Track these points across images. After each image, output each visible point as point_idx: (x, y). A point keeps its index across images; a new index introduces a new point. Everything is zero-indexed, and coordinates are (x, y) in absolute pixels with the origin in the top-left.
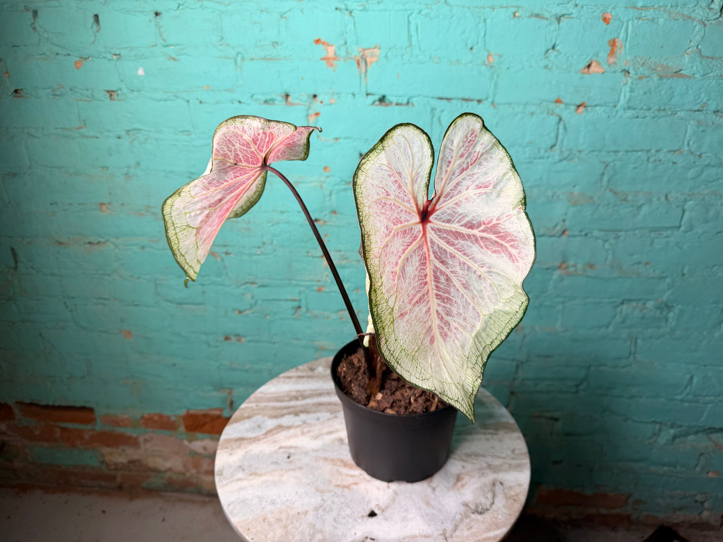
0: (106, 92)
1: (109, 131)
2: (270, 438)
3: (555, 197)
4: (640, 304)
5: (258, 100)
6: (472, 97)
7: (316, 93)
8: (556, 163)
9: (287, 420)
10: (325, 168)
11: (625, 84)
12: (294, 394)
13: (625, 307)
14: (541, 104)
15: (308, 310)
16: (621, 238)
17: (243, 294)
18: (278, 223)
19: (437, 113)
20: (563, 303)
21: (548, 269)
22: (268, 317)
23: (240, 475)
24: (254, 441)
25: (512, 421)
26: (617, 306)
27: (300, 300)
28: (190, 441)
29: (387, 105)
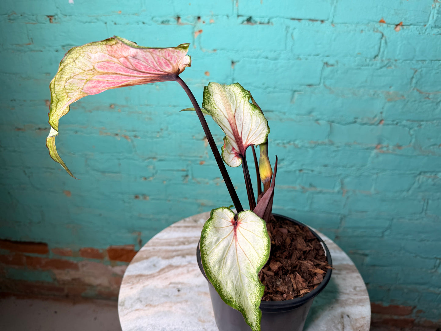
0: (46, 17)
1: (50, 46)
2: (163, 275)
3: (376, 96)
4: (433, 175)
5: (157, 21)
6: (317, 19)
7: (200, 15)
8: (377, 69)
9: (175, 261)
10: (206, 73)
11: (434, 8)
12: (182, 240)
13: (421, 177)
14: (368, 23)
15: (193, 178)
16: (423, 127)
17: (147, 166)
18: (171, 114)
19: (290, 30)
20: (377, 173)
21: (367, 149)
22: (165, 183)
23: (138, 306)
24: (150, 278)
25: (351, 263)
26: (415, 177)
27: (187, 171)
28: (113, 266)
29: (253, 24)
